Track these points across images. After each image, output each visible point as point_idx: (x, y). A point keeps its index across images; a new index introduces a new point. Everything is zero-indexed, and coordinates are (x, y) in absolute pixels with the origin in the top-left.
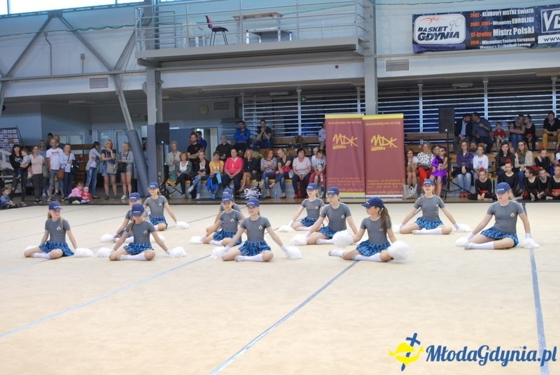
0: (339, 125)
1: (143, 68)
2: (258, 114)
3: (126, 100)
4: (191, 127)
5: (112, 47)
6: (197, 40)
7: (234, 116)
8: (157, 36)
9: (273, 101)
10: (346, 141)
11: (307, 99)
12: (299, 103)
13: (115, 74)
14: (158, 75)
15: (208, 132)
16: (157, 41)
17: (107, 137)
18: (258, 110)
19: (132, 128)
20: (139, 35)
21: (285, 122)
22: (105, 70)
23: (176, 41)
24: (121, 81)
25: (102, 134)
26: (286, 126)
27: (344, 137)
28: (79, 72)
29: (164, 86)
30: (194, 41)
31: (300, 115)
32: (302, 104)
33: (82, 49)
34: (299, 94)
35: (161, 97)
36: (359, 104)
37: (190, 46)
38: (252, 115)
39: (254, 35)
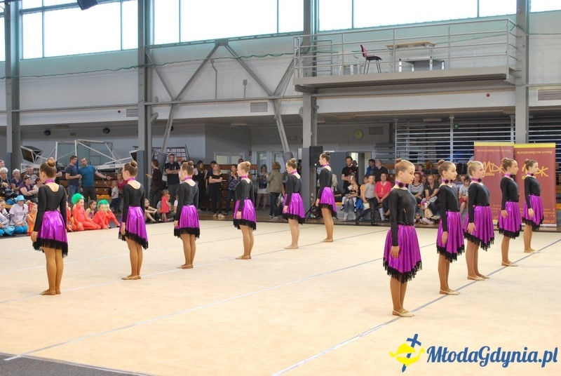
0: (488, 153)
1: (301, 94)
2: (410, 140)
3: (284, 123)
4: (346, 151)
5: (272, 74)
6: (352, 67)
7: (388, 141)
8: (314, 64)
9: (427, 127)
10: (495, 168)
11: (460, 126)
12: (452, 129)
13: (275, 99)
14: (314, 101)
15: (362, 156)
16: (314, 69)
17: (265, 158)
18: (411, 136)
19: (288, 150)
20: (297, 62)
21: (437, 148)
22: (265, 95)
23: (332, 68)
24: (280, 105)
25: (261, 155)
26: (437, 152)
27: (493, 165)
28: (242, 97)
29: (319, 111)
30: (349, 69)
31: (452, 142)
32: (454, 131)
33: (244, 75)
34: (452, 122)
35: (316, 122)
36: (512, 132)
37: (345, 74)
38: (405, 140)
39: (408, 64)
